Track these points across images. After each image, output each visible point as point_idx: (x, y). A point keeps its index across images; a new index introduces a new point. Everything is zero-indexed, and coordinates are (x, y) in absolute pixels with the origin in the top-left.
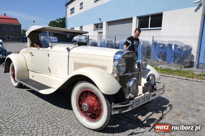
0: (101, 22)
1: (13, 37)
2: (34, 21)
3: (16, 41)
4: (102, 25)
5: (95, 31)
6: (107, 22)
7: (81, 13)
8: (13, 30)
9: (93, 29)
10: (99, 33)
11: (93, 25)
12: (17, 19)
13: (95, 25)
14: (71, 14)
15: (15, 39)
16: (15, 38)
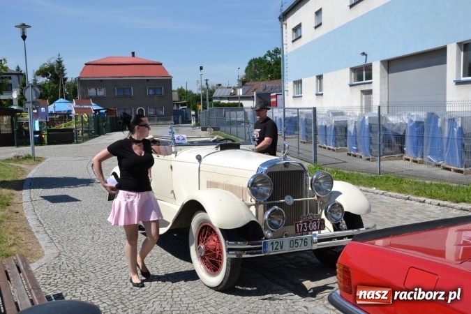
0: (368, 62)
1: (151, 112)
2: (201, 68)
3: (158, 120)
4: (371, 70)
5: (353, 87)
6: (382, 62)
7: (319, 40)
8: (151, 92)
9: (348, 82)
10: (364, 92)
11: (348, 70)
12: (161, 64)
13: (353, 70)
14: (293, 41)
15: (156, 118)
16: (156, 115)
